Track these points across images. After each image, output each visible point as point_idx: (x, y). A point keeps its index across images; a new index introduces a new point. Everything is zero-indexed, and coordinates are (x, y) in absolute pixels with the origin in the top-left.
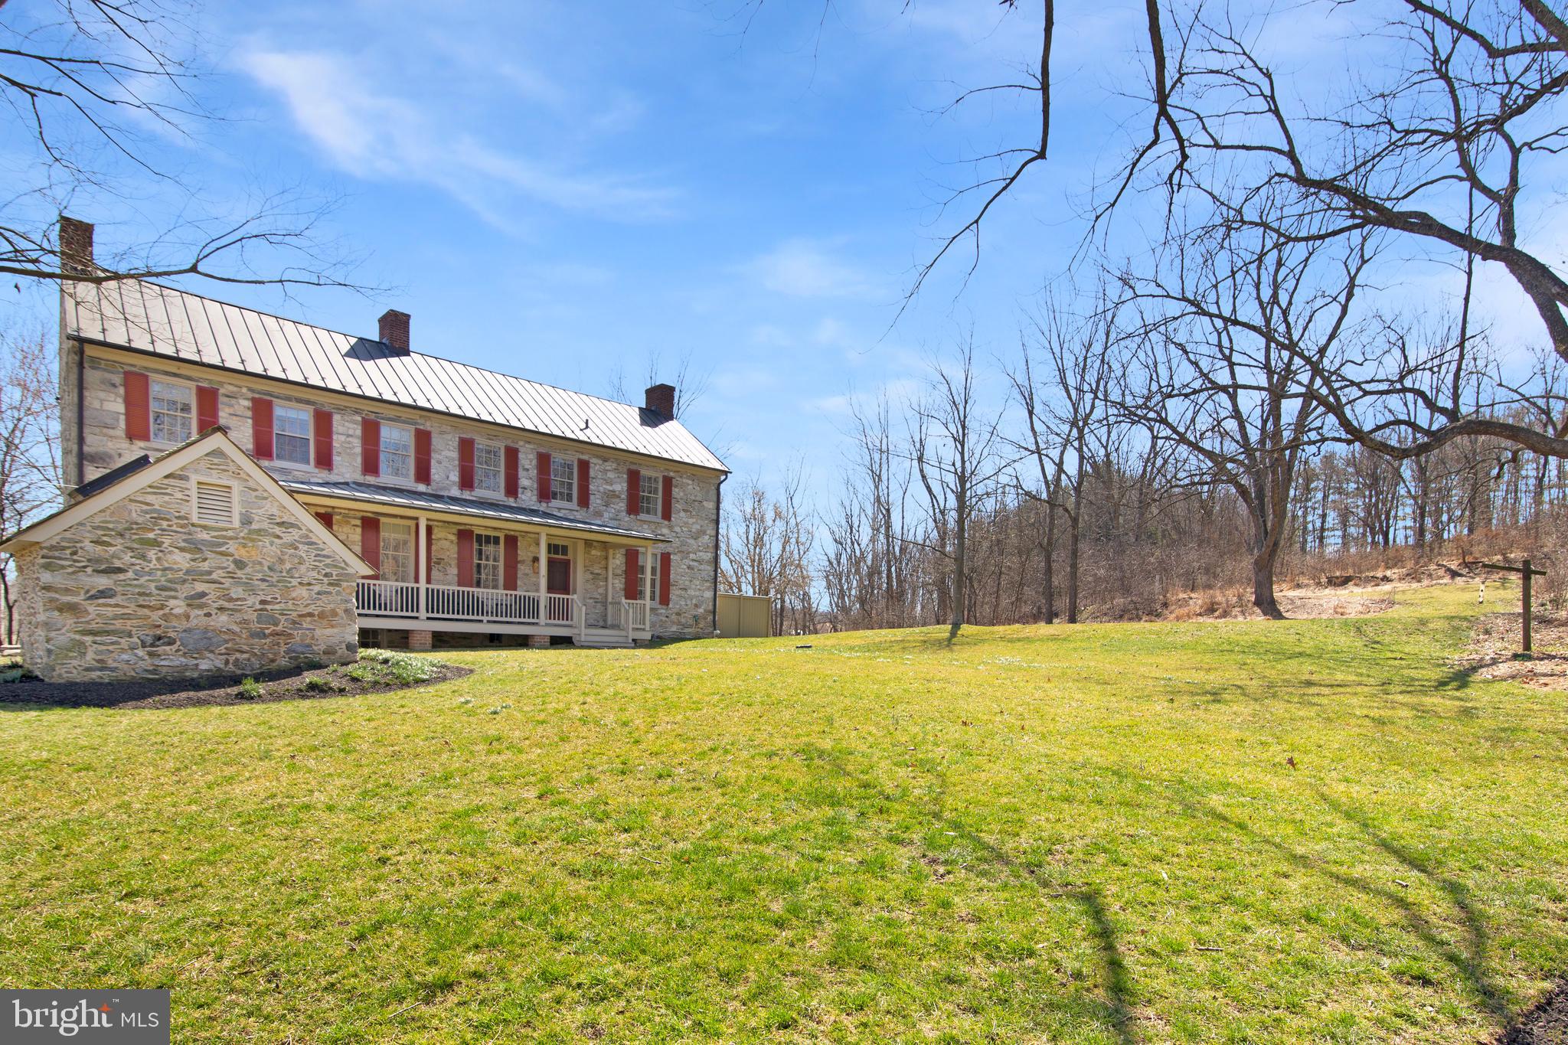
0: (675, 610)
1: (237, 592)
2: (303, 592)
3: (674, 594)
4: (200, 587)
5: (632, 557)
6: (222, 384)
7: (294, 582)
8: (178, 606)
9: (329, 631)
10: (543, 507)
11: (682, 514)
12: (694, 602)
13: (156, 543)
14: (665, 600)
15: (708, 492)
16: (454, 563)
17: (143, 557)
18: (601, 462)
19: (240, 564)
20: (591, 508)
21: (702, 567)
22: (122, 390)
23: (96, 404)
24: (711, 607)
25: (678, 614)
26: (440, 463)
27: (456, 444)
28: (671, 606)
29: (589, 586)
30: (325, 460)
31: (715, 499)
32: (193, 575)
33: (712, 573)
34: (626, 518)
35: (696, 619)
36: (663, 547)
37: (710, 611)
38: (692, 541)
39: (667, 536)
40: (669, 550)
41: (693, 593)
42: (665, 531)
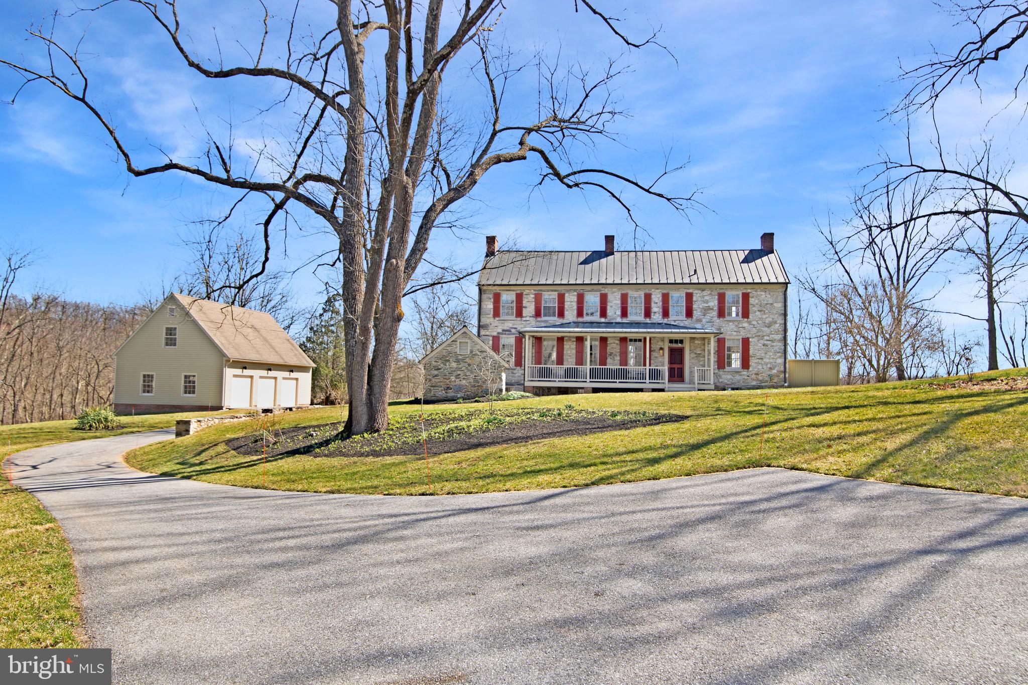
0: (754, 372)
1: (468, 373)
3: (753, 362)
4: (459, 372)
5: (721, 342)
6: (524, 291)
8: (453, 378)
9: (494, 385)
10: (666, 321)
11: (758, 313)
12: (769, 366)
13: (449, 361)
14: (745, 365)
15: (777, 297)
16: (618, 354)
18: (700, 292)
19: (469, 365)
20: (694, 318)
21: (775, 344)
22: (492, 300)
23: (485, 307)
24: (782, 369)
25: (757, 374)
26: (611, 307)
27: (620, 297)
28: (751, 369)
29: (693, 361)
30: (561, 314)
31: (783, 300)
32: (458, 369)
33: (783, 347)
34: (717, 321)
35: (771, 377)
36: (743, 334)
37: (782, 372)
38: (766, 329)
39: (747, 328)
40: (748, 336)
41: (768, 361)
42: (745, 325)
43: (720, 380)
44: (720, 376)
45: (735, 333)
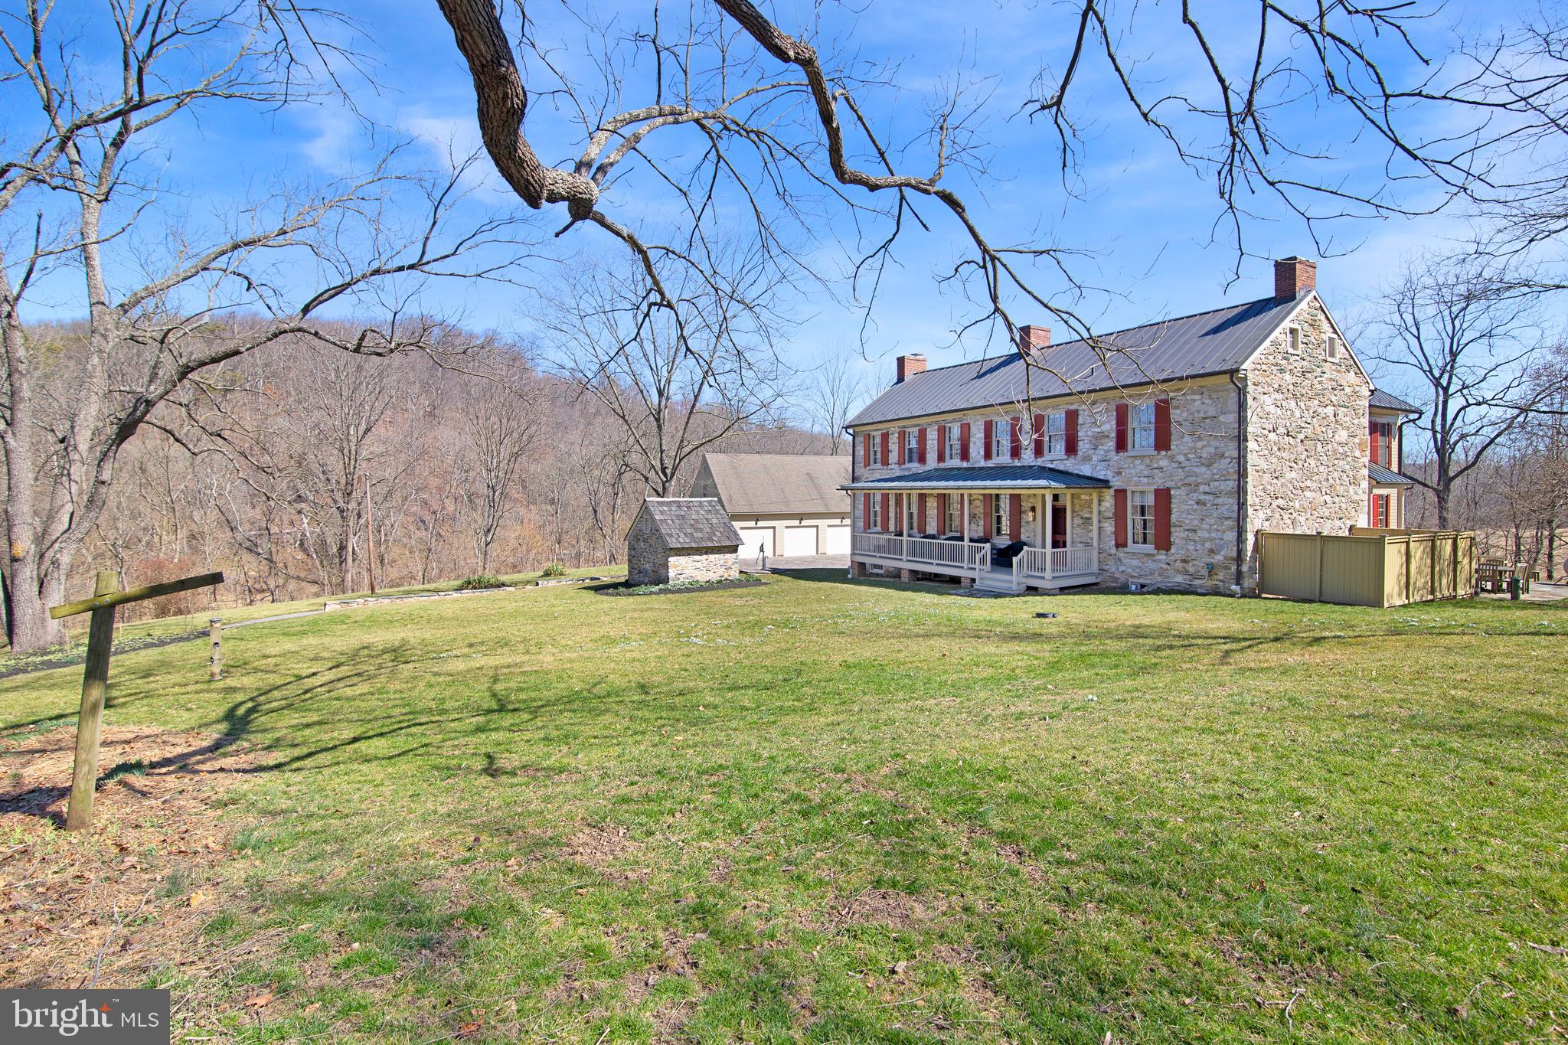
0: (1178, 557)
3: (1177, 535)
5: (1120, 498)
10: (1039, 463)
11: (1187, 438)
12: (1208, 545)
14: (1163, 544)
18: (1090, 407)
20: (1080, 454)
21: (1220, 501)
25: (1184, 561)
26: (974, 443)
28: (1173, 550)
33: (1236, 507)
34: (1114, 456)
35: (1211, 569)
36: (1160, 482)
37: (1232, 559)
38: (1203, 469)
39: (1165, 470)
40: (1169, 484)
41: (1206, 535)
42: (1163, 463)
43: (1122, 568)
44: (1120, 560)
45: (1146, 480)
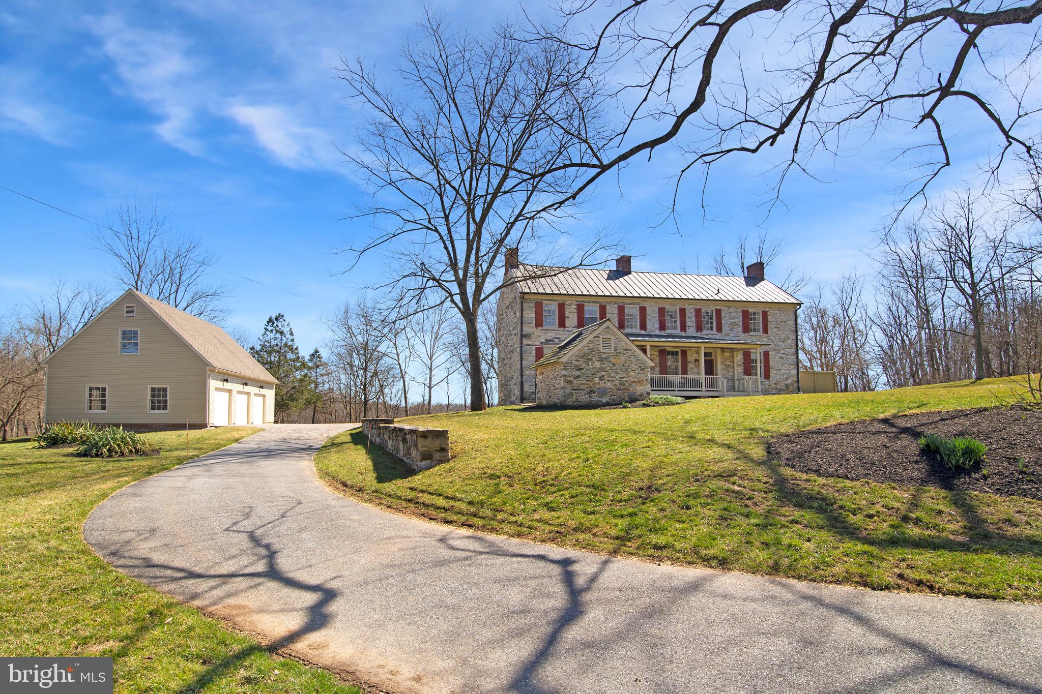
1: (613, 374)
2: (632, 373)
3: (773, 373)
4: (603, 373)
5: (747, 354)
6: (566, 301)
7: (630, 370)
8: (597, 380)
9: (641, 388)
10: (699, 334)
11: (775, 329)
12: (785, 376)
13: (591, 359)
14: (767, 376)
15: (790, 317)
16: (658, 365)
17: (588, 364)
18: (726, 308)
19: (614, 365)
20: (723, 332)
21: (789, 357)
22: (534, 309)
23: (526, 316)
24: (796, 379)
25: (776, 382)
27: (657, 310)
28: (771, 380)
29: (724, 371)
31: (794, 319)
32: (602, 369)
33: (795, 360)
34: (743, 337)
35: (787, 386)
36: (764, 348)
38: (782, 344)
40: (768, 349)
41: (784, 372)
